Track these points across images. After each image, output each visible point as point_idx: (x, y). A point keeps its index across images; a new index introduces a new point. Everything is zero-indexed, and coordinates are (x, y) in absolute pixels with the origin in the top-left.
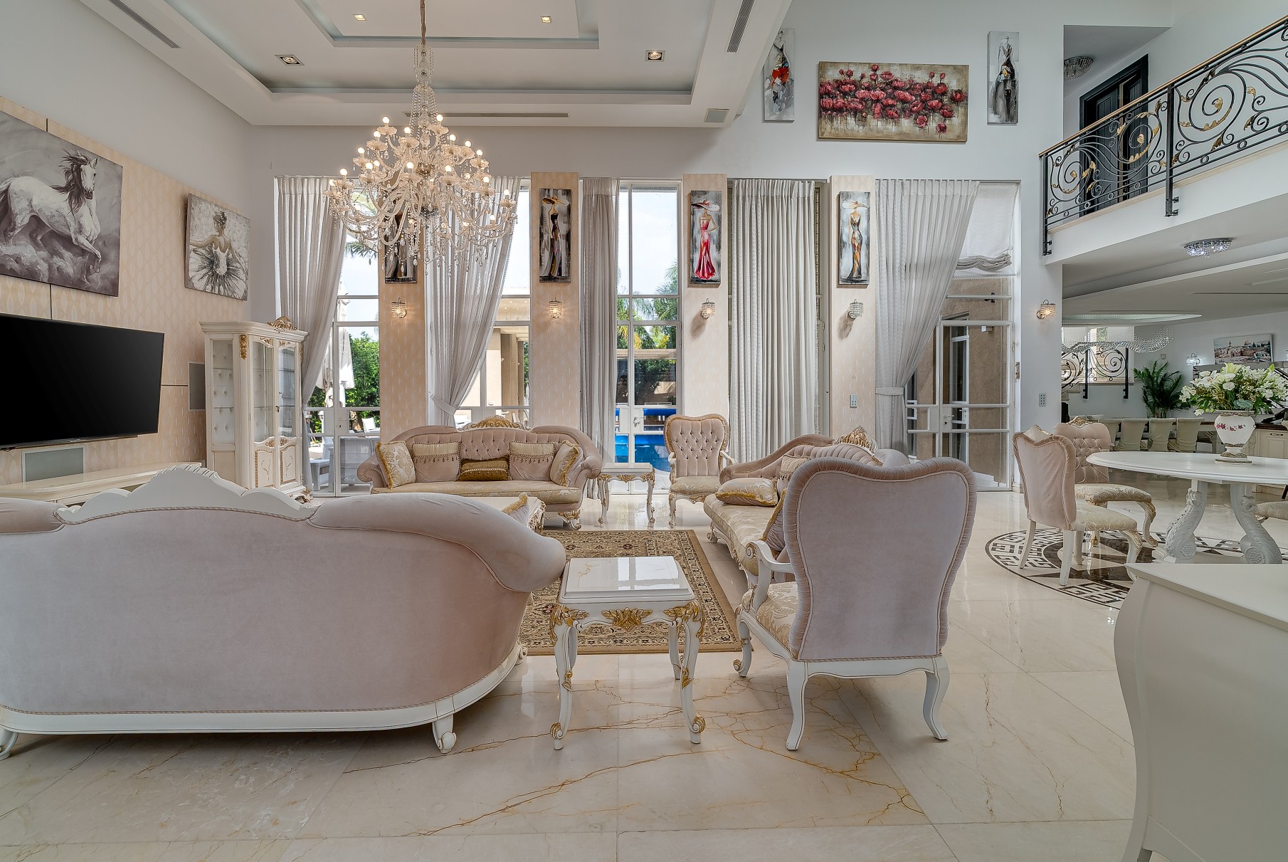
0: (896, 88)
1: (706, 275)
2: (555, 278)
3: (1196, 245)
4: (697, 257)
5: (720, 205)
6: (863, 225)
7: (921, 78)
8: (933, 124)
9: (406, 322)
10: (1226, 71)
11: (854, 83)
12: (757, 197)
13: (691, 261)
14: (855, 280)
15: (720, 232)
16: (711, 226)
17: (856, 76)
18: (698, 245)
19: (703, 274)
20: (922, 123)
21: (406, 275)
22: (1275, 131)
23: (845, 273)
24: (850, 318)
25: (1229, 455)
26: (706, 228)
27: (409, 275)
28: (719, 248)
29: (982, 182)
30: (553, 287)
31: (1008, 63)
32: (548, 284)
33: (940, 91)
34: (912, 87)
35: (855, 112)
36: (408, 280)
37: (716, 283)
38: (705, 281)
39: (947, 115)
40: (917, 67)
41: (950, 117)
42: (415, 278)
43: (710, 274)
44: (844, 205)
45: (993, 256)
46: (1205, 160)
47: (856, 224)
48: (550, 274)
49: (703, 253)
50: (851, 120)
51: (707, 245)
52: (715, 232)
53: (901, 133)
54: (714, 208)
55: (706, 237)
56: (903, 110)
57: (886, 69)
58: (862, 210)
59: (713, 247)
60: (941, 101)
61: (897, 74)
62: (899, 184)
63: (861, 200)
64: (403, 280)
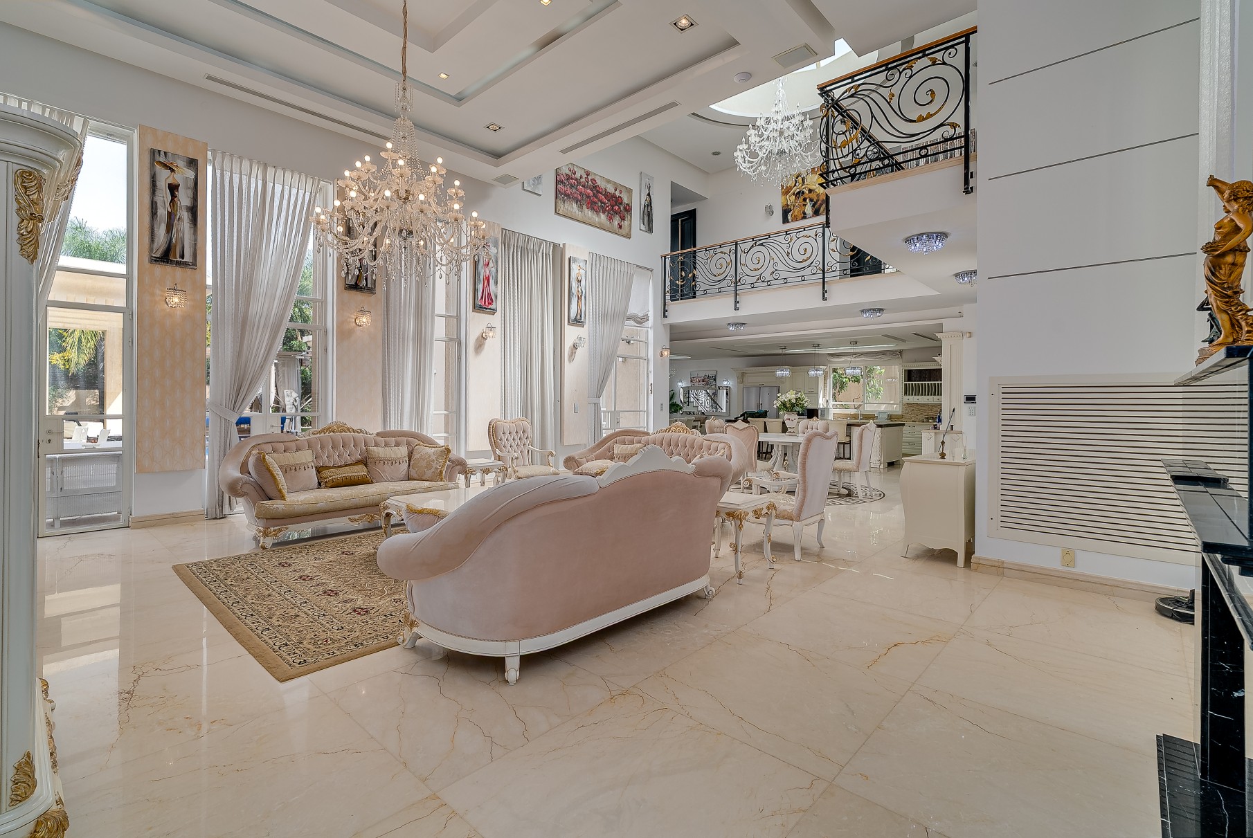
0: (598, 192)
1: (487, 303)
2: (361, 288)
3: (733, 325)
4: (480, 287)
5: (498, 249)
6: (583, 282)
7: (611, 189)
8: (616, 220)
9: (179, 313)
10: (761, 244)
11: (576, 179)
12: (517, 246)
13: (475, 290)
14: (578, 322)
15: (497, 271)
16: (491, 264)
17: (578, 176)
18: (482, 278)
19: (485, 303)
20: (611, 219)
21: (183, 258)
22: (782, 281)
23: (573, 316)
24: (575, 347)
25: (790, 432)
26: (488, 265)
27: (188, 258)
28: (496, 283)
29: (637, 266)
30: (357, 296)
31: (649, 195)
32: (353, 293)
33: (619, 201)
34: (607, 195)
35: (577, 201)
36: (186, 264)
37: (493, 311)
38: (487, 309)
39: (623, 219)
40: (609, 181)
41: (624, 220)
42: (194, 263)
43: (490, 304)
44: (574, 266)
45: (641, 315)
46: (752, 286)
47: (579, 281)
48: (356, 283)
49: (485, 285)
50: (575, 206)
51: (488, 279)
52: (493, 270)
53: (600, 223)
54: (493, 250)
55: (488, 272)
56: (601, 207)
57: (593, 177)
58: (582, 272)
59: (492, 282)
60: (620, 208)
61: (599, 182)
62: (598, 257)
63: (582, 264)
64: (178, 263)
